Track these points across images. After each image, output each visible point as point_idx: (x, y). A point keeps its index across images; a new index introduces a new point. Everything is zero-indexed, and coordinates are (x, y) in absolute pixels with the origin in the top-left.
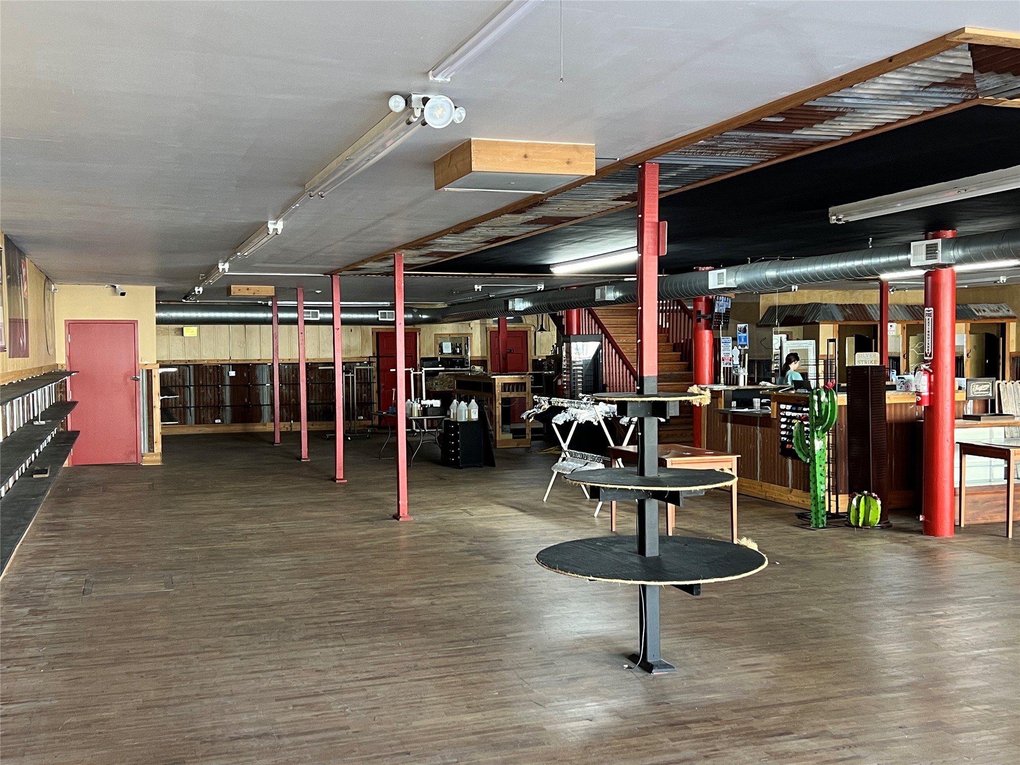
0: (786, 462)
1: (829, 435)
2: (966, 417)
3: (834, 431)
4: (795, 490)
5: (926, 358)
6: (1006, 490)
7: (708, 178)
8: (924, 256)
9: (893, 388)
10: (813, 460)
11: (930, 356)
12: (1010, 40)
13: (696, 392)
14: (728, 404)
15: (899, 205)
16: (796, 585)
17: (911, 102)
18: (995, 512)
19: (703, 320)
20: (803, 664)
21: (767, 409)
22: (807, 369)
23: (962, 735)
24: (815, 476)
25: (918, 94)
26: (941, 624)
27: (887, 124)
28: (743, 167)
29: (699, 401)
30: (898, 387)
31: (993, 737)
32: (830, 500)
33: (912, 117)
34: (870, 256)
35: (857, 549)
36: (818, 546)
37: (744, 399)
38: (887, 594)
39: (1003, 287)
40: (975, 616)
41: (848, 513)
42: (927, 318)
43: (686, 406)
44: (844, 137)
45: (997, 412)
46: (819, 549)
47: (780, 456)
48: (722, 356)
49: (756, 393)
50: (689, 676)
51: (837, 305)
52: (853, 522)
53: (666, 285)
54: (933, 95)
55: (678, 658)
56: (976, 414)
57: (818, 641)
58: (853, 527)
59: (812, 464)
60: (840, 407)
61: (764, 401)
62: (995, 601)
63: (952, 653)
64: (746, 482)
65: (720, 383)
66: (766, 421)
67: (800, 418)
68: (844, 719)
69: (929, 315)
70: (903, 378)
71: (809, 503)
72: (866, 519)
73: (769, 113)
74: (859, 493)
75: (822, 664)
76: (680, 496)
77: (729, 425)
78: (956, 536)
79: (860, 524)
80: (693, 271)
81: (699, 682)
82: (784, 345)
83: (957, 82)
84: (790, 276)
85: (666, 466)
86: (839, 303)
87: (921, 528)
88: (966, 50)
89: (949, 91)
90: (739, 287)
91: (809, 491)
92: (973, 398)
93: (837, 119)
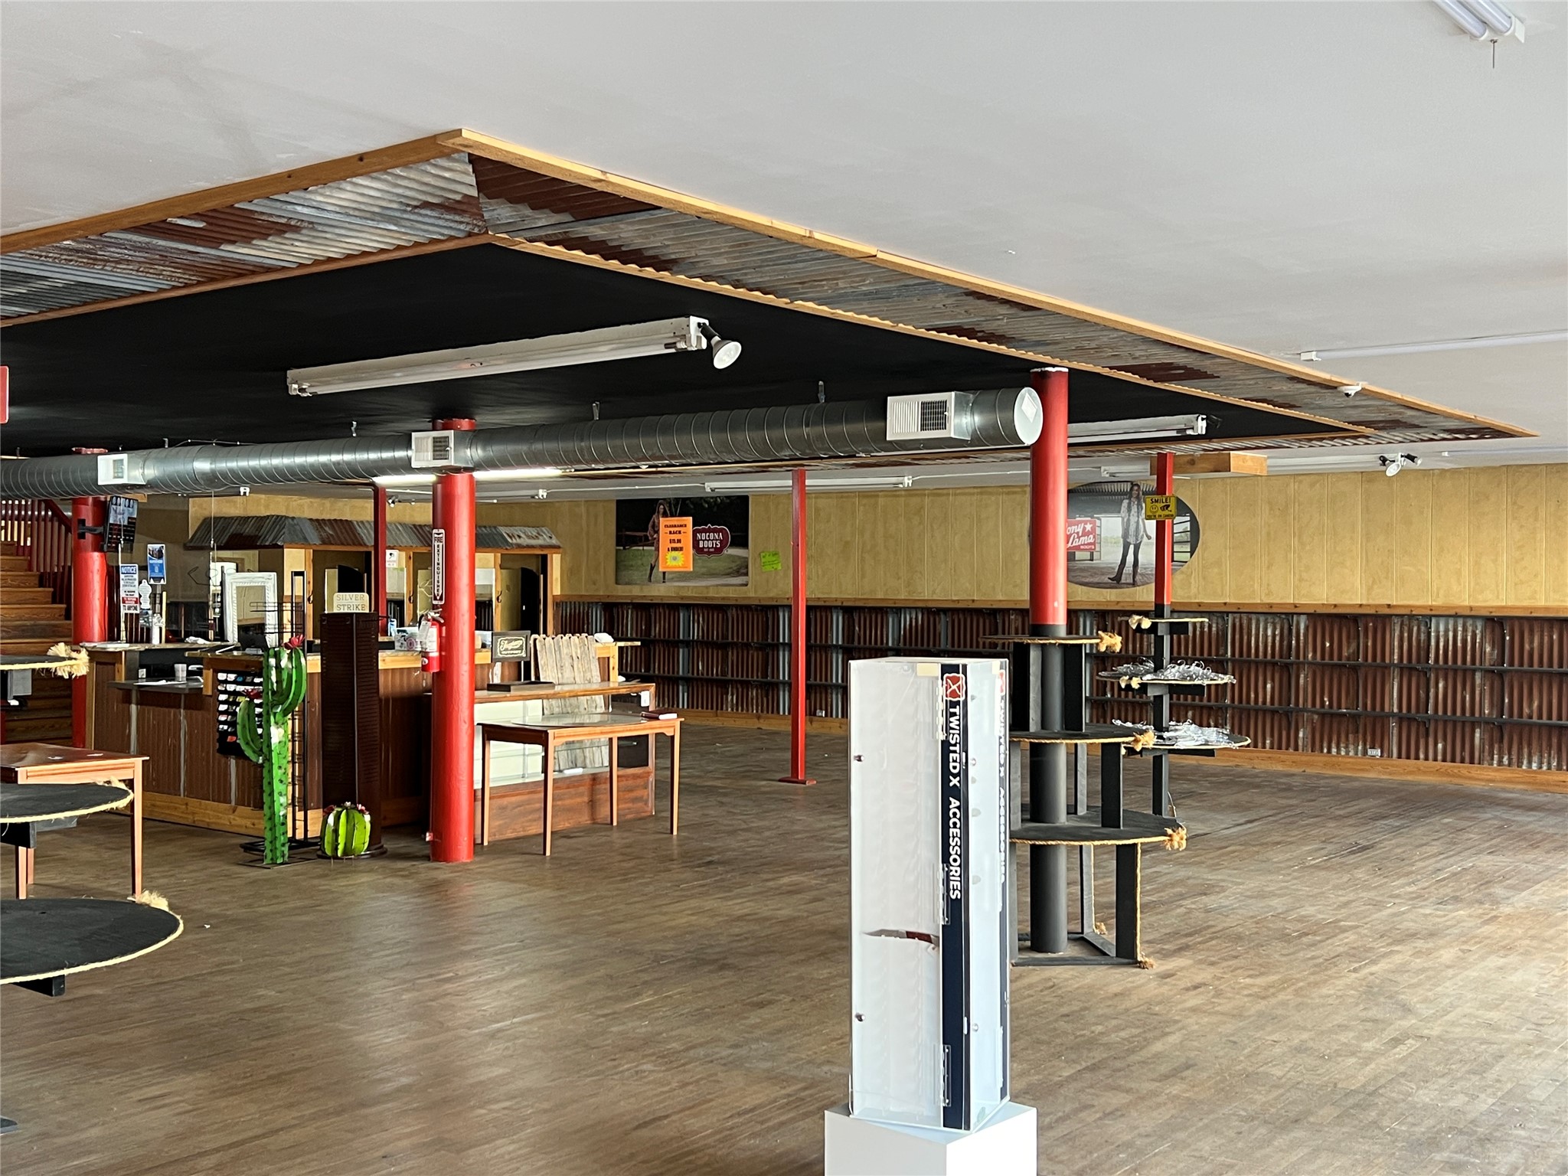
0: (226, 763)
1: (293, 719)
2: (492, 687)
3: (303, 712)
4: (241, 808)
5: (435, 602)
6: (542, 789)
7: (85, 304)
8: (430, 454)
9: (390, 646)
10: (268, 759)
11: (441, 599)
12: (522, 158)
13: (63, 655)
14: (132, 675)
15: (398, 374)
16: (235, 957)
17: (395, 225)
18: (530, 821)
19: (89, 536)
20: (240, 1083)
21: (198, 680)
22: (264, 618)
23: (471, 1152)
24: (271, 784)
25: (405, 216)
26: (450, 991)
27: (364, 254)
28: (144, 293)
29: (68, 669)
30: (397, 644)
31: (511, 1148)
32: (294, 820)
33: (399, 248)
34: (354, 449)
35: (333, 892)
36: (274, 892)
37: (160, 665)
38: (374, 955)
39: (542, 504)
40: (496, 973)
41: (322, 838)
42: (436, 544)
43: (43, 679)
44: (301, 265)
45: (533, 679)
46: (276, 897)
47: (217, 755)
48: (122, 594)
49: (179, 656)
50: (44, 1134)
51: (311, 520)
52: (328, 851)
53: (23, 475)
54: (426, 220)
55: (24, 1106)
56: (506, 683)
57: (265, 1042)
58: (329, 858)
59: (266, 765)
60: (312, 674)
61: (192, 667)
62: (524, 948)
63: (462, 1032)
64: (161, 799)
65: (119, 638)
66: (195, 700)
67: (247, 694)
68: (299, 1160)
69: (439, 540)
70: (404, 631)
71: (262, 827)
72: (348, 845)
73: (181, 210)
74: (339, 806)
75: (269, 1077)
76: (31, 831)
77: (134, 707)
78: (477, 859)
79: (339, 854)
80: (71, 453)
81: (60, 1141)
82: (228, 579)
83: (457, 206)
84: (232, 471)
85: (16, 780)
86: (314, 517)
87: (428, 851)
88: (464, 162)
89: (448, 217)
90: (150, 485)
91: (262, 808)
92: (502, 660)
93: (287, 235)
